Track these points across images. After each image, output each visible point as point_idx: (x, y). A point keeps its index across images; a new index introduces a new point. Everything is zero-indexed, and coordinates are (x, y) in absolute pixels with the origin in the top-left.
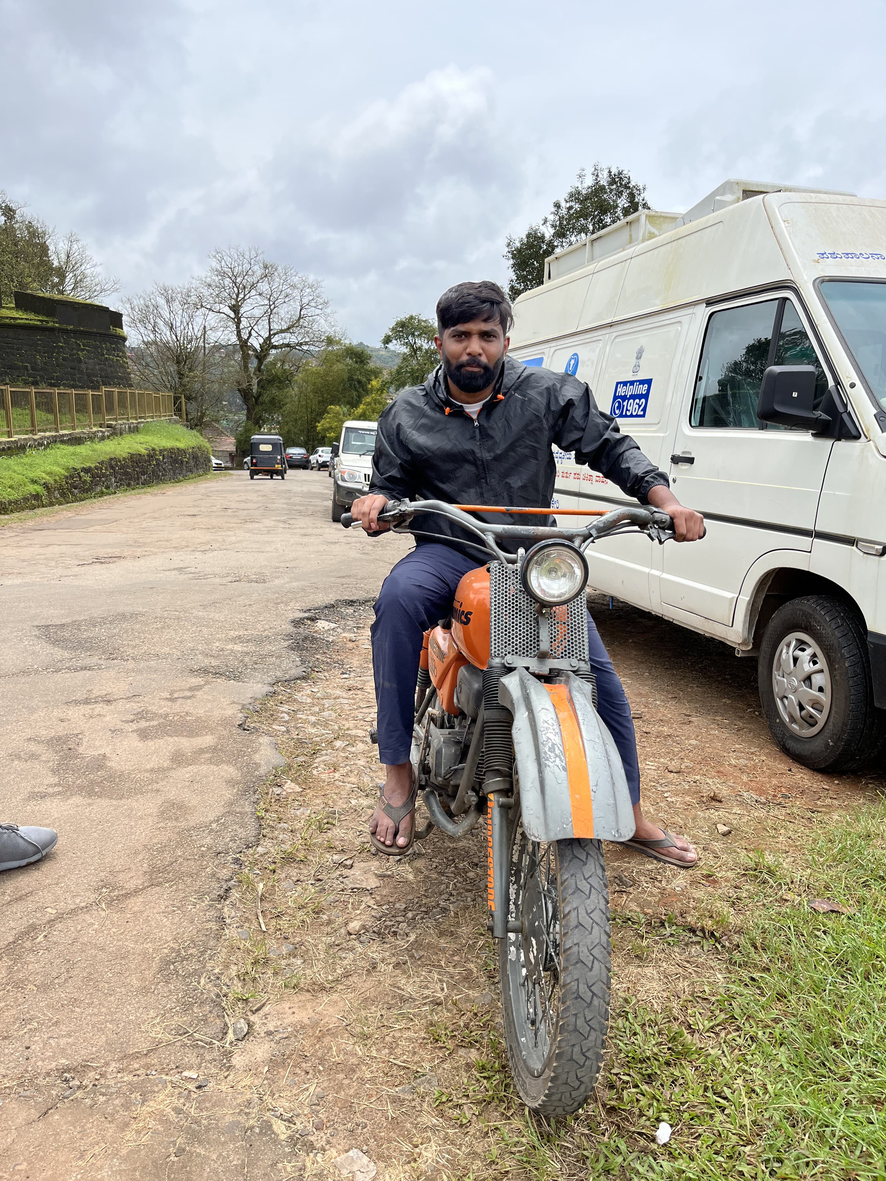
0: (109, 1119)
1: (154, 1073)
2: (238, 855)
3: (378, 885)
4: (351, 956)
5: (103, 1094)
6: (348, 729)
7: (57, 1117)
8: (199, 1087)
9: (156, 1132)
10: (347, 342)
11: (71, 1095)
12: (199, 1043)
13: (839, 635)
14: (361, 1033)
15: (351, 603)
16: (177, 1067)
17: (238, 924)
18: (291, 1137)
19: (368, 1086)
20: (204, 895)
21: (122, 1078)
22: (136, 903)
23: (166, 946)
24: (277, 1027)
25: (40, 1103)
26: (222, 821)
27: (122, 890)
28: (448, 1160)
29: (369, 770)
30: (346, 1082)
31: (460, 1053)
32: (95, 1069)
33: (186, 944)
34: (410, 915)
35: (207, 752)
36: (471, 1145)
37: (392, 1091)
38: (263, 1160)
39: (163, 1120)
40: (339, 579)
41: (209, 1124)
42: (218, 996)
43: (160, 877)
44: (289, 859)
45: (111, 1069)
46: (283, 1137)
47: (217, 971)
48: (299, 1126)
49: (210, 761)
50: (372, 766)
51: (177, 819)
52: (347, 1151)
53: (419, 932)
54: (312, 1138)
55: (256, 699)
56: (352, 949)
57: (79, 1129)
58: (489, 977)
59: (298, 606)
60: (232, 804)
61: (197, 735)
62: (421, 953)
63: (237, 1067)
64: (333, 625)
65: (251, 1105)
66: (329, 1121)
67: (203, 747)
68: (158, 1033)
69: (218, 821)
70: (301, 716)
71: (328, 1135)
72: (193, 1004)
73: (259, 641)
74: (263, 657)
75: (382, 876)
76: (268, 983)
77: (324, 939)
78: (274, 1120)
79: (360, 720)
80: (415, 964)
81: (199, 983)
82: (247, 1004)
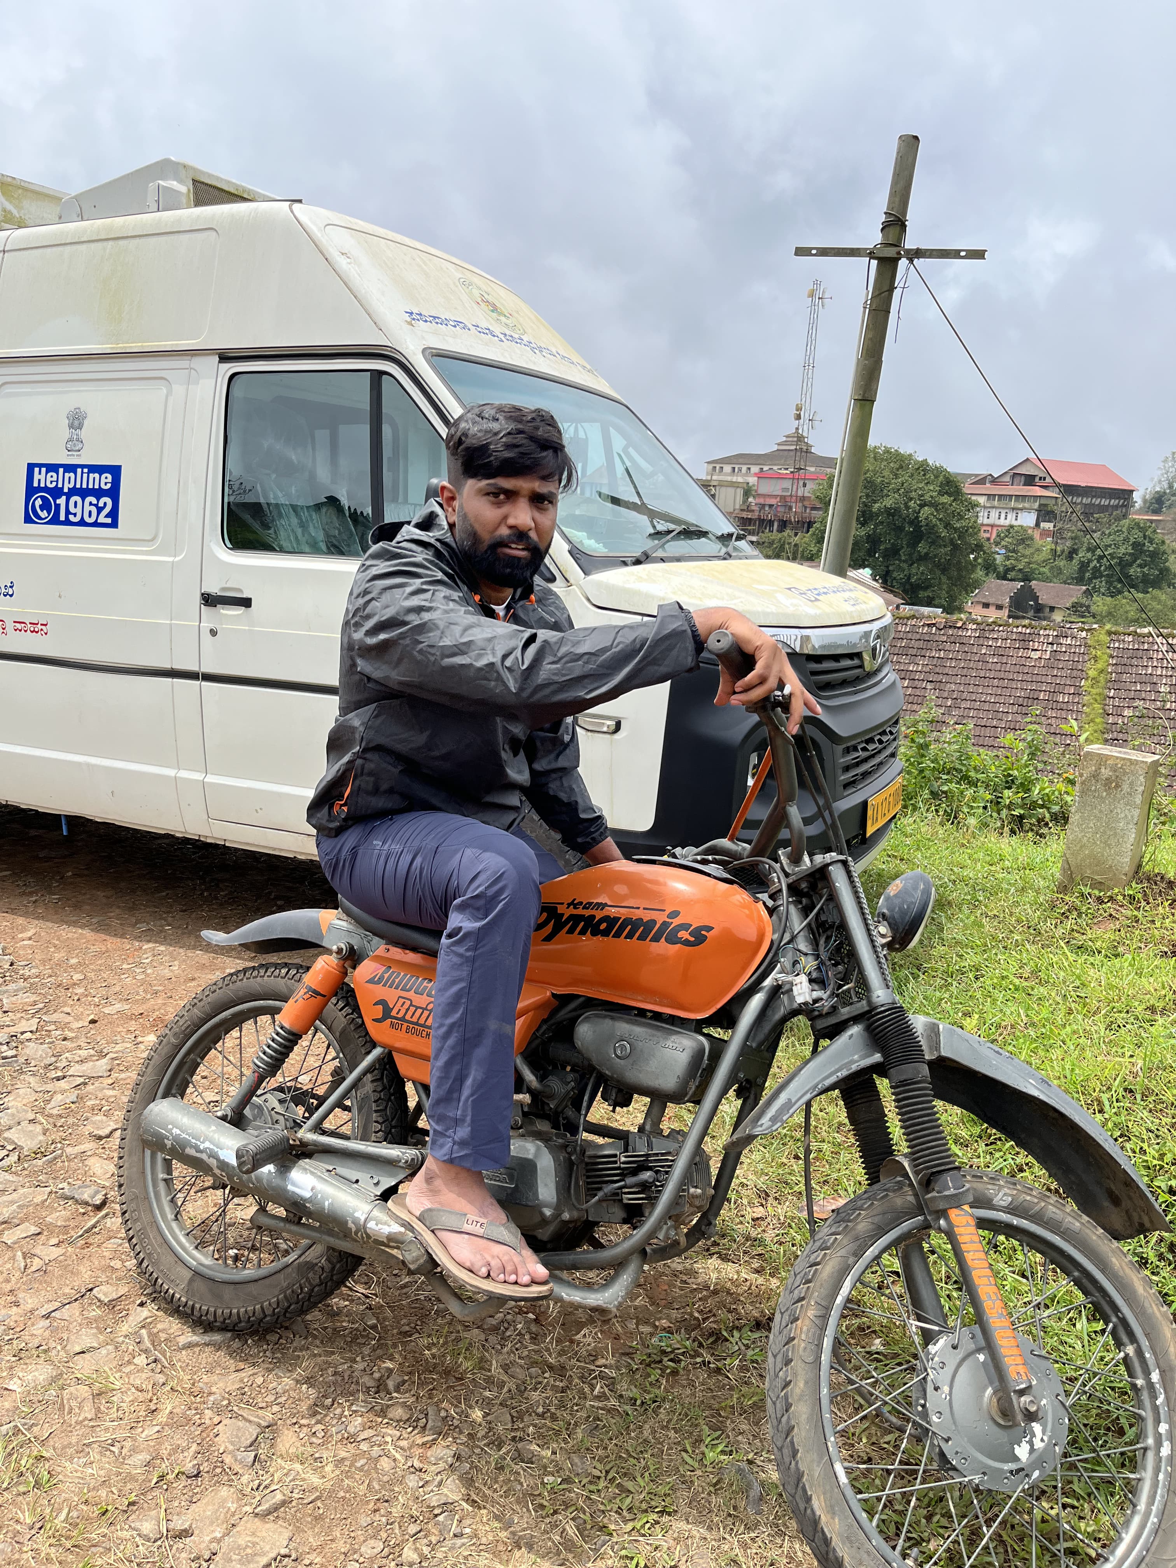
75: (271, 1512)
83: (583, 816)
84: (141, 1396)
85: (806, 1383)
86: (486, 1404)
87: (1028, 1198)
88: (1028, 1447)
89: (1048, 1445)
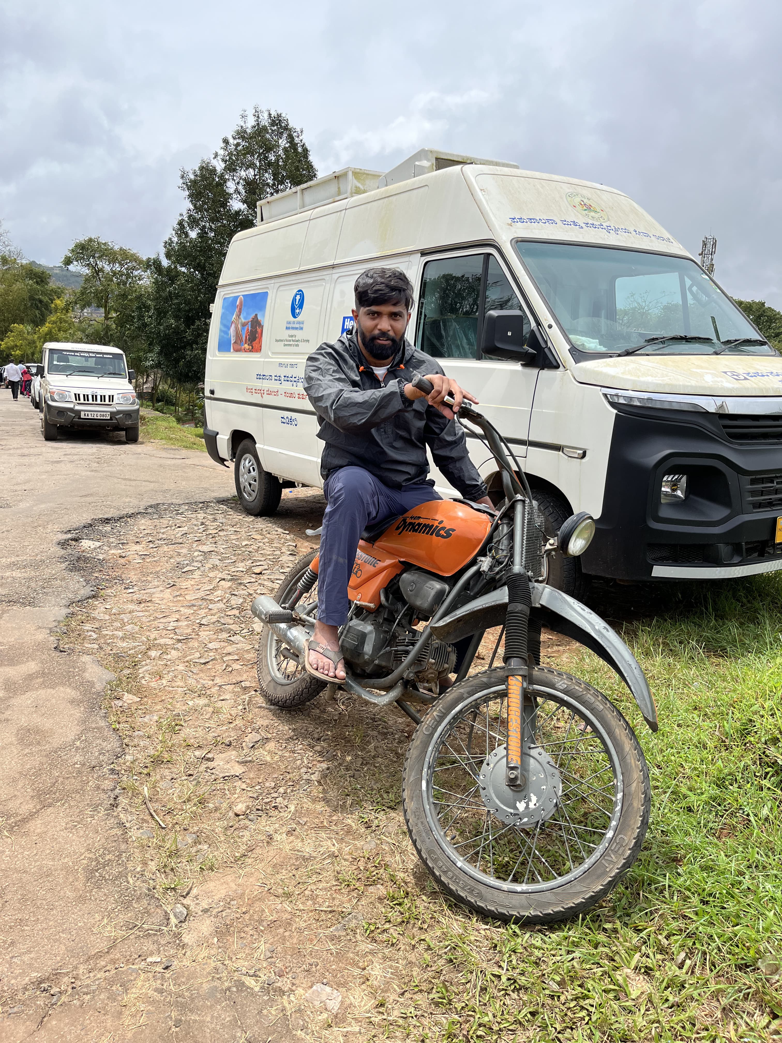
0: (103, 1012)
1: (122, 965)
2: (112, 766)
3: (244, 770)
4: (247, 833)
5: (87, 994)
6: (155, 639)
7: (54, 1023)
8: (167, 968)
9: (149, 1012)
10: (24, 262)
11: (58, 1000)
12: (150, 932)
13: (552, 520)
14: (284, 893)
15: (107, 521)
16: (139, 956)
17: (138, 826)
18: (262, 988)
19: (306, 933)
20: (98, 806)
21: (95, 976)
22: (36, 826)
23: (83, 857)
24: (210, 904)
25: (32, 1014)
26: (84, 738)
27: (17, 816)
28: (392, 973)
29: (191, 674)
30: (287, 934)
31: (370, 890)
32: (67, 974)
33: (101, 852)
34: (281, 790)
35: (37, 677)
36: (405, 958)
37: (328, 932)
38: (249, 1011)
39: (151, 1002)
40: (84, 499)
41: (192, 995)
42: (149, 890)
43: (49, 798)
44: (157, 761)
45: (81, 972)
46: (257, 989)
47: (139, 869)
48: (264, 978)
49: (44, 685)
50: (192, 670)
51: (39, 743)
52: (311, 987)
53: (295, 802)
54: (279, 984)
55: (59, 622)
56: (246, 828)
57: (79, 1027)
58: (367, 828)
59: (56, 527)
60: (85, 722)
61: (19, 663)
62: (305, 819)
63: (190, 944)
64: (98, 544)
65: (219, 971)
66: (286, 968)
67: (30, 673)
68: (110, 932)
69: (79, 739)
70: (106, 632)
71: (291, 979)
72: (130, 902)
73: (36, 565)
74: (48, 580)
75: (244, 763)
76: (186, 870)
77: (217, 824)
78: (243, 978)
79: (162, 629)
80: (304, 829)
81: (128, 883)
82: (175, 891)
83: (468, 482)
84: (230, 717)
85: (421, 742)
86: (357, 756)
87: (577, 688)
88: (525, 805)
89: (538, 808)
